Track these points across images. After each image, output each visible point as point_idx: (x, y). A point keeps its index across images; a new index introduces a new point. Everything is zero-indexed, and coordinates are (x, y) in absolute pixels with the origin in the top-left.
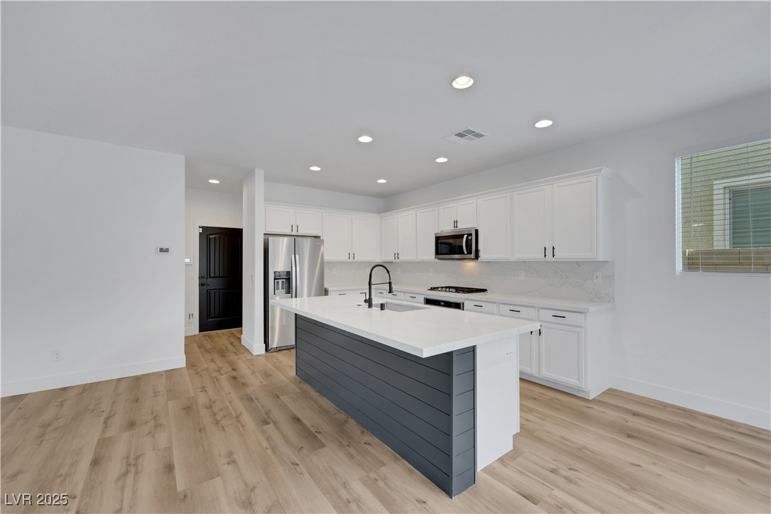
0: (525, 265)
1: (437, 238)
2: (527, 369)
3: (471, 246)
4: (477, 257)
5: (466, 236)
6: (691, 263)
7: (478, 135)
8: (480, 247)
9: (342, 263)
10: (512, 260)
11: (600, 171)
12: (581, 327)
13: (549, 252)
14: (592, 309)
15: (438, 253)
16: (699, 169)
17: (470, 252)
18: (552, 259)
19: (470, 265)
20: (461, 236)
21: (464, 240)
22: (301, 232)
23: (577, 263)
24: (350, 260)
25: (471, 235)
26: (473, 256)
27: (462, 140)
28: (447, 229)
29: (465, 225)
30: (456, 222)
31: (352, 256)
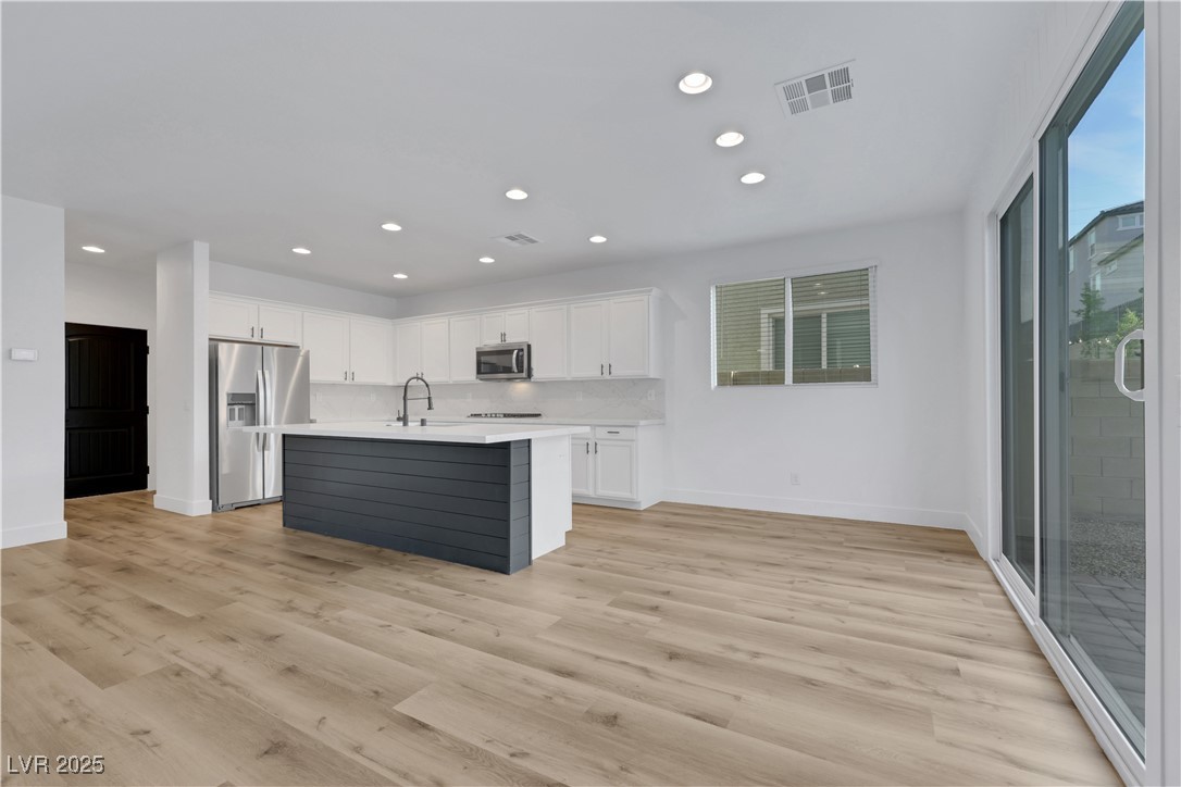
0: (583, 385)
1: (480, 354)
2: (582, 491)
3: (522, 362)
4: (530, 375)
5: (516, 352)
6: (723, 380)
7: (532, 241)
8: (533, 365)
9: (333, 385)
10: (569, 379)
11: (650, 291)
12: (632, 440)
13: (606, 370)
14: (642, 423)
15: (479, 372)
16: (728, 297)
17: (521, 371)
18: (608, 377)
19: (521, 388)
20: (511, 352)
21: (514, 356)
22: (267, 338)
23: (633, 380)
24: (347, 382)
25: (522, 350)
26: (524, 375)
27: (514, 244)
28: (492, 342)
29: (514, 339)
30: (503, 335)
31: (349, 376)
